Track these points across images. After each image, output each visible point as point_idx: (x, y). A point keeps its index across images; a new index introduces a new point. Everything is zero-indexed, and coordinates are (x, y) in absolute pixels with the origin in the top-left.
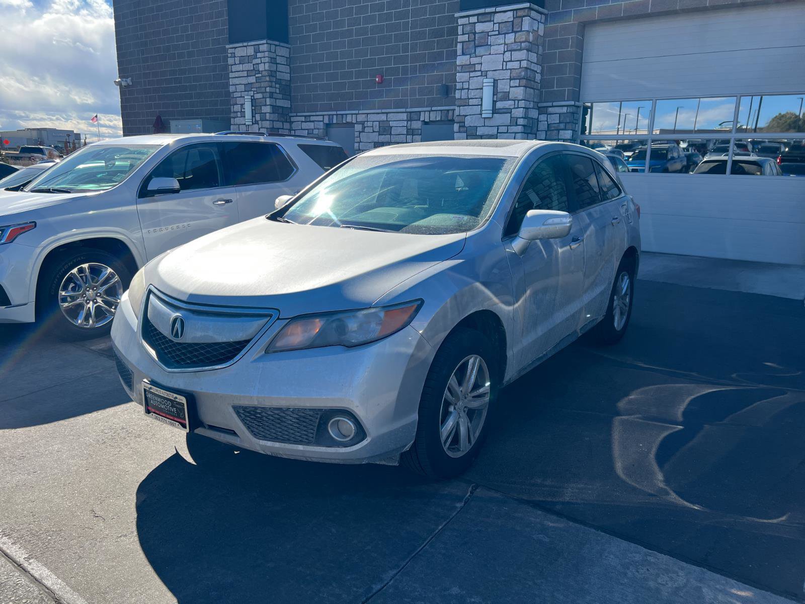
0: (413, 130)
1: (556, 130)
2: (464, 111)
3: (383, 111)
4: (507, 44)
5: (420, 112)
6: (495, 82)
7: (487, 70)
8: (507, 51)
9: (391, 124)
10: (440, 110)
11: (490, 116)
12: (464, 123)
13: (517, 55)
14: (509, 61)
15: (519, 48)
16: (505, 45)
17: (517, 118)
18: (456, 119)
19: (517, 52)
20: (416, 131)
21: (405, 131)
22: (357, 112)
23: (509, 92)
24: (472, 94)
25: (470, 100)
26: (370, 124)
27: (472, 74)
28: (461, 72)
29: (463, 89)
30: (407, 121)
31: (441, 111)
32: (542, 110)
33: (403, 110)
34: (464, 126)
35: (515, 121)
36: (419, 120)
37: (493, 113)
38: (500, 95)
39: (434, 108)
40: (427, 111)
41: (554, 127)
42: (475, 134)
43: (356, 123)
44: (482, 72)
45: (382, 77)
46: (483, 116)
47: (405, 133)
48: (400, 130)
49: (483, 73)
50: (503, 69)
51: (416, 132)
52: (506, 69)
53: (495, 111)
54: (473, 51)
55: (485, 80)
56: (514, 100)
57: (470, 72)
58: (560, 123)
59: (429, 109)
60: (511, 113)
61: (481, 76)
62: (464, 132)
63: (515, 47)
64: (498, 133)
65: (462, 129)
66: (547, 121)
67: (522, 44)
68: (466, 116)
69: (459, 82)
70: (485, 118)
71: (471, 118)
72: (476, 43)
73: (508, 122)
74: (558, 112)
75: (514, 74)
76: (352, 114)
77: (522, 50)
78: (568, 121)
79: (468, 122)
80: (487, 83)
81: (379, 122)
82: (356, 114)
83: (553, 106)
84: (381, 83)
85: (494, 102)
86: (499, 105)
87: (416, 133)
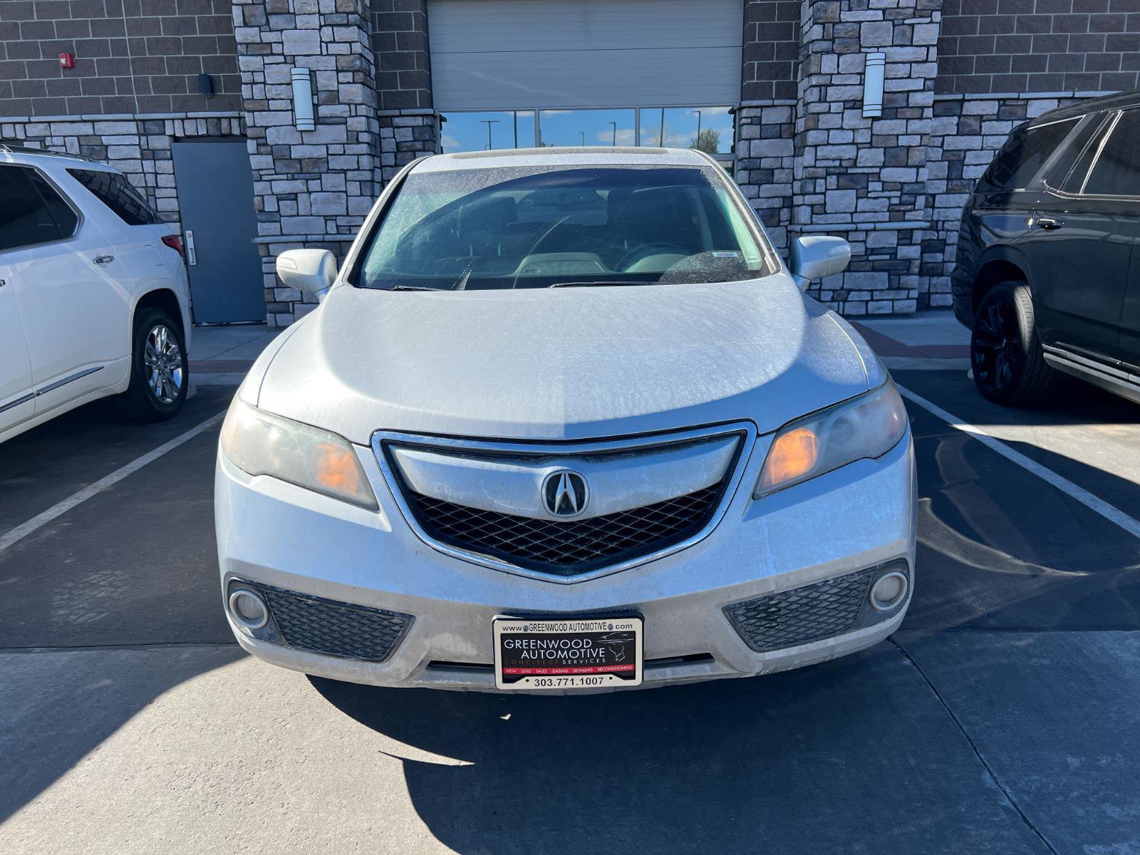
0: (153, 151)
1: (410, 151)
2: (261, 119)
3: (85, 117)
4: (323, 15)
5: (163, 120)
6: (312, 73)
7: (294, 54)
8: (325, 25)
9: (105, 140)
10: (203, 118)
11: (312, 128)
12: (266, 138)
13: (342, 33)
14: (331, 42)
15: (345, 22)
16: (320, 16)
17: (358, 132)
18: (249, 132)
19: (343, 29)
20: (162, 152)
21: (139, 152)
22: (25, 119)
23: (338, 91)
24: (272, 92)
25: (270, 102)
26: (56, 141)
27: (268, 60)
28: (247, 55)
29: (254, 83)
30: (139, 135)
31: (206, 119)
32: (385, 121)
33: (130, 116)
34: (266, 144)
35: (355, 137)
36: (164, 134)
37: (315, 124)
38: (322, 96)
39: (190, 115)
40: (178, 119)
41: (407, 147)
42: (288, 157)
43: (24, 140)
44: (285, 57)
45: (72, 57)
46: (300, 128)
47: (139, 156)
48: (125, 152)
49: (288, 58)
50: (321, 54)
51: (161, 154)
52: (328, 55)
53: (318, 120)
54: (264, 21)
55: (294, 71)
56: (349, 105)
57: (263, 55)
58: (414, 140)
59: (182, 115)
60: (345, 123)
61: (285, 63)
62: (268, 154)
63: (337, 19)
64: (328, 154)
65: (263, 149)
66: (394, 137)
67: (350, 16)
68: (267, 128)
69: (245, 72)
70: (301, 131)
71: (277, 131)
72: (268, 7)
73: (344, 138)
74: (408, 124)
75: (343, 63)
76: (14, 123)
77: (350, 26)
78: (427, 138)
79: (272, 137)
80: (299, 73)
81: (78, 136)
82: (24, 123)
83: (401, 116)
84: (71, 68)
85: (315, 107)
86: (324, 111)
87: (160, 157)
